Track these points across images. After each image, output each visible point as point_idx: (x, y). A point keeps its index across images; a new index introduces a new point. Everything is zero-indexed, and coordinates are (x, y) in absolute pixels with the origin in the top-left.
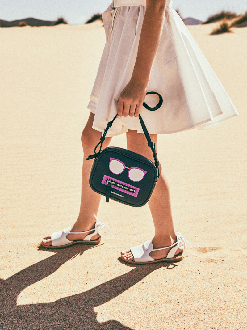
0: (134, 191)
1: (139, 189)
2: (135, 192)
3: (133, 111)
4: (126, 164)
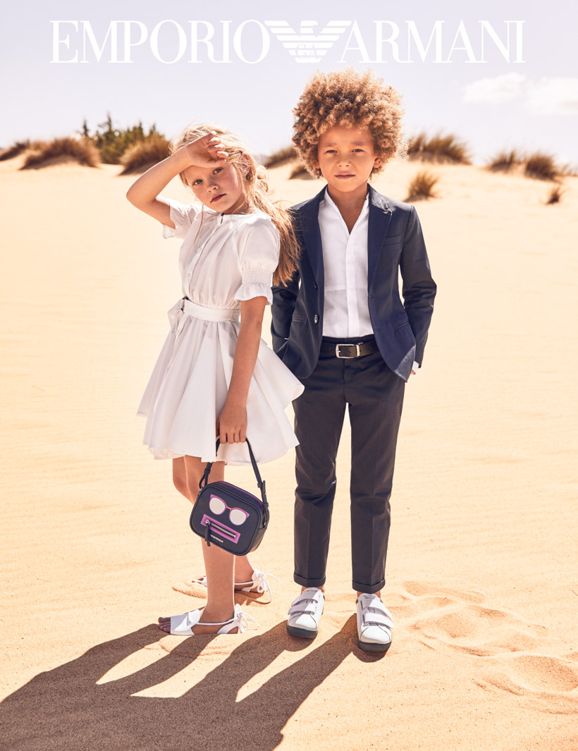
0: (235, 536)
1: (239, 534)
2: (236, 538)
3: (237, 437)
4: (227, 503)
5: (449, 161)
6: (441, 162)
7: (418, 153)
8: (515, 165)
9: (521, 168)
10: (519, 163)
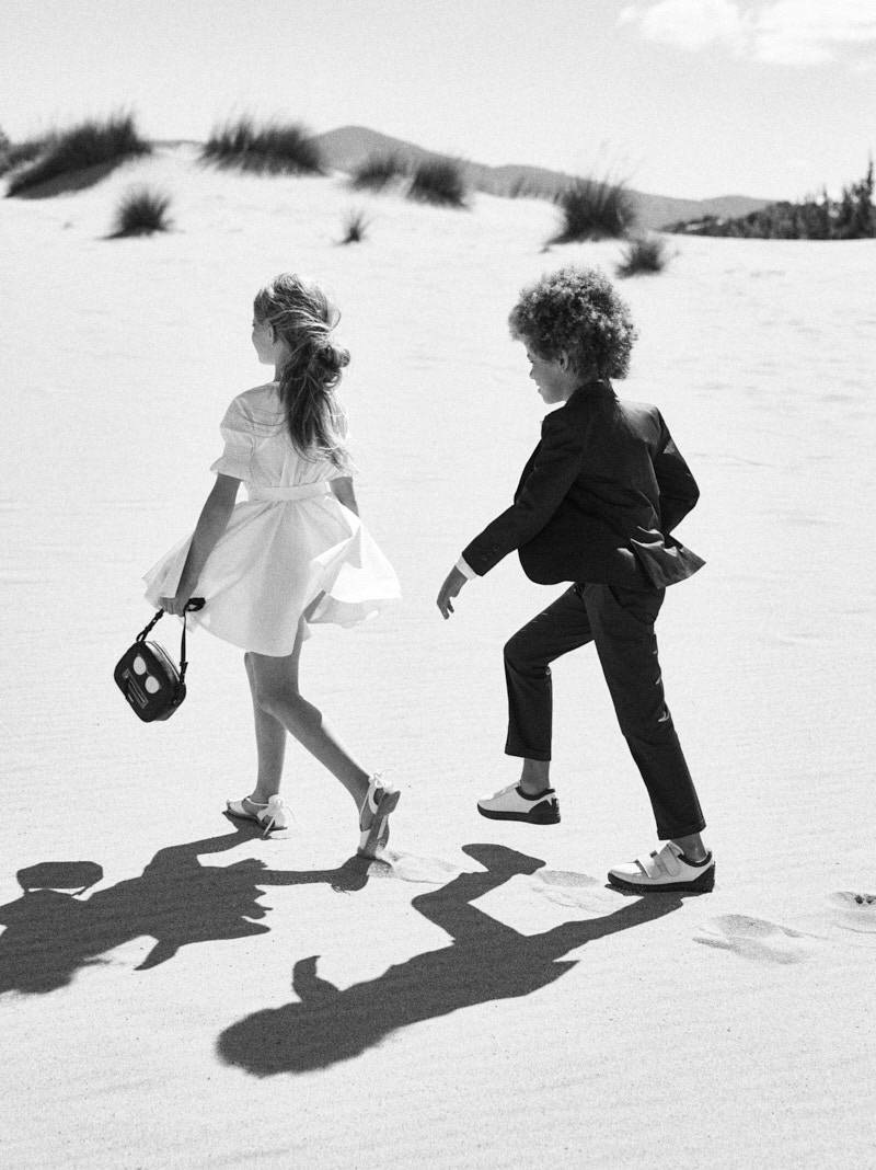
5: (290, 171)
6: (275, 170)
7: (241, 155)
8: (396, 177)
9: (405, 183)
10: (403, 172)
